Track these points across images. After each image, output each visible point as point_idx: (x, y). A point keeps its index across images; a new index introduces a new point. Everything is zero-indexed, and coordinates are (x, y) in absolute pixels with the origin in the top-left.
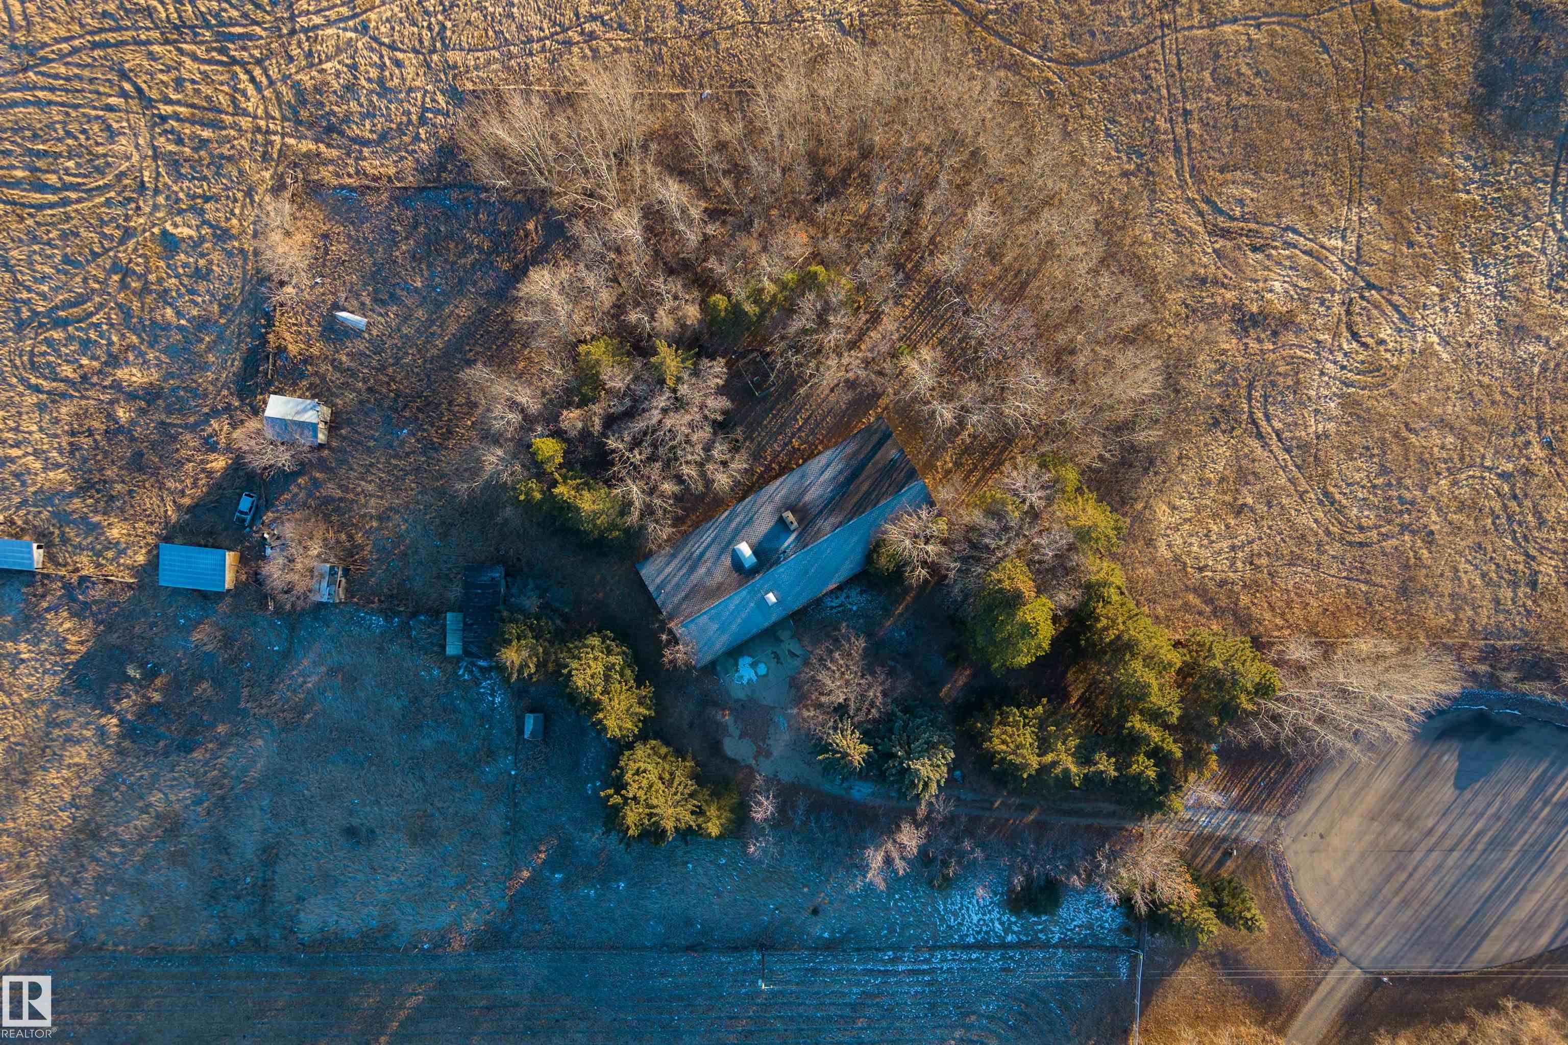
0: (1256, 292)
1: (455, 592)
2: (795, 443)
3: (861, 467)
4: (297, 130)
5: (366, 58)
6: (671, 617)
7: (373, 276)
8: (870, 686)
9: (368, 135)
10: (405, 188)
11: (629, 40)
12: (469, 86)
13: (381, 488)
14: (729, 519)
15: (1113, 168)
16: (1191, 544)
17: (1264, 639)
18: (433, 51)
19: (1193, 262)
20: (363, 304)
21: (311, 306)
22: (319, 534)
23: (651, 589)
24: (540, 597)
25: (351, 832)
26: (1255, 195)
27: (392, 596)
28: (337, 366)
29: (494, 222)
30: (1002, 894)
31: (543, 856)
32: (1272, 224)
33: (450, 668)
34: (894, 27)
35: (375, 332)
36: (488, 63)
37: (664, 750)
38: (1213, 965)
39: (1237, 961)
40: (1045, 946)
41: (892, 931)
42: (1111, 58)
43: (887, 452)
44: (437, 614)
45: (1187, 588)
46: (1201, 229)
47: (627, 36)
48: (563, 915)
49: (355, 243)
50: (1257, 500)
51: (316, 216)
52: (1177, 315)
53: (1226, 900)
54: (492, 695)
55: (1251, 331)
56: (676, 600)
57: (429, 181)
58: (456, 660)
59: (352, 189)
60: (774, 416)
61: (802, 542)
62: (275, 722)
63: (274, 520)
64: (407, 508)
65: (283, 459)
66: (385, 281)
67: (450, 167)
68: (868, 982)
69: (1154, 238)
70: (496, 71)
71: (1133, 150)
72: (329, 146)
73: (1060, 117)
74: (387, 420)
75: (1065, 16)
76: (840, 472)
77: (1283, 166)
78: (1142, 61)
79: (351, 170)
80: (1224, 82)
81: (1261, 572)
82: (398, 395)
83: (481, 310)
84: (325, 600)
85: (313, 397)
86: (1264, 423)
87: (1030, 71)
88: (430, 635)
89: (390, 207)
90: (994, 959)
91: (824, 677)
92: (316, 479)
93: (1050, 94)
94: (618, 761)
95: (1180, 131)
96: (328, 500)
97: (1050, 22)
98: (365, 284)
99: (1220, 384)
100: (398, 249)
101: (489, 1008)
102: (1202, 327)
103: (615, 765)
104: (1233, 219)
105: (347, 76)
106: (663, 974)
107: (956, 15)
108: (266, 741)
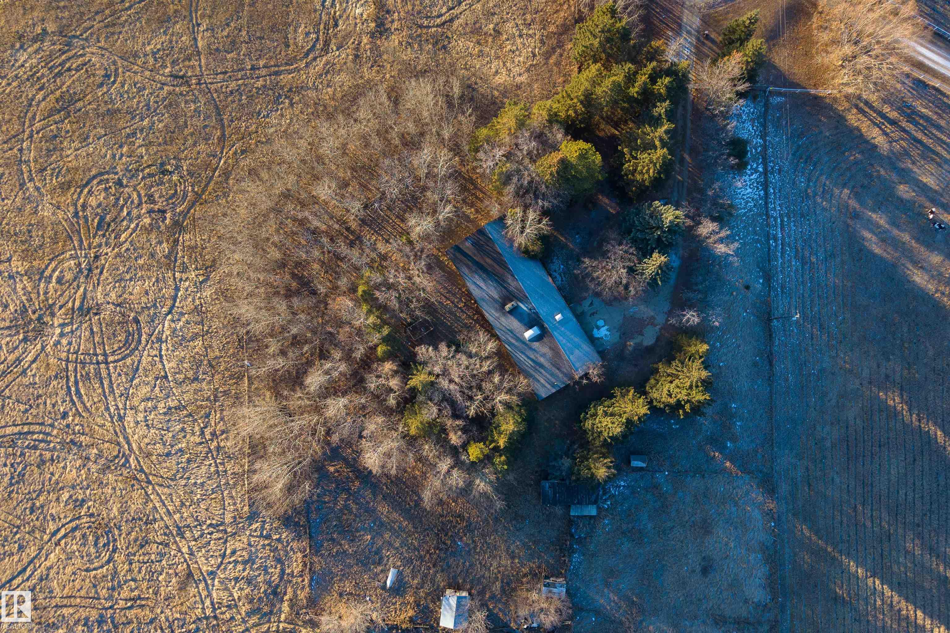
0: (363, 24)
1: (558, 510)
2: (461, 305)
3: (477, 264)
4: (276, 613)
5: (231, 572)
6: (571, 378)
7: (364, 565)
8: (615, 253)
9: (278, 570)
10: (310, 547)
11: (215, 411)
12: (246, 509)
13: (495, 557)
14: (510, 344)
15: (288, 113)
16: (519, 62)
17: (577, 16)
18: (225, 531)
19: (345, 63)
20: (382, 571)
21: (384, 602)
22: (524, 594)
23: (554, 391)
24: (561, 458)
25: (705, 571)
26: (303, 26)
27: (561, 549)
28: (421, 586)
29: (330, 491)
30: (734, 174)
31: (717, 454)
32: (321, 15)
33: (604, 513)
34: (203, 249)
35: (399, 563)
36: (232, 497)
37: (652, 381)
38: (774, 45)
39: (771, 31)
40: (765, 148)
41: (758, 241)
42: (220, 115)
43: (468, 248)
44: (571, 522)
45: (546, 63)
46: (324, 59)
47: (213, 412)
48: (752, 441)
49: (344, 576)
50: (491, 22)
51: (329, 600)
52: (378, 72)
53: (737, 36)
54: (620, 487)
55: (387, 26)
56: (561, 375)
57: (305, 532)
58: (599, 509)
59: (312, 579)
60: (445, 318)
61: (524, 299)
62: (639, 619)
63: (515, 622)
64: (506, 541)
65: (480, 616)
66: (367, 558)
67: (297, 520)
68: (789, 255)
69: (331, 87)
70: (237, 492)
71: (277, 101)
72: (285, 594)
73: (257, 146)
74: (453, 554)
75: (194, 145)
76: (480, 276)
77: (284, 8)
78: (222, 96)
79: (300, 580)
80: (233, 45)
81: (535, 18)
82: (438, 548)
83: (384, 498)
84: (565, 590)
85: (439, 600)
86: (444, 18)
87: (229, 165)
88: (584, 526)
89: (322, 556)
90: (774, 179)
91: (610, 282)
92: (490, 598)
93: (243, 152)
94: (660, 408)
95: (264, 72)
96: (503, 590)
97: (199, 153)
98: (370, 570)
99: (420, 45)
100: (347, 550)
101: (810, 485)
102: (385, 57)
103: (662, 411)
104: (317, 39)
105: (241, 584)
106: (787, 380)
107: (195, 211)
108: (651, 624)
